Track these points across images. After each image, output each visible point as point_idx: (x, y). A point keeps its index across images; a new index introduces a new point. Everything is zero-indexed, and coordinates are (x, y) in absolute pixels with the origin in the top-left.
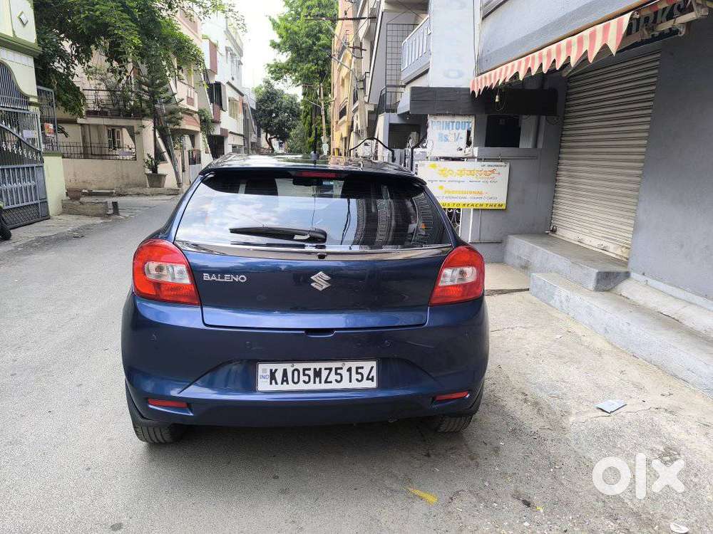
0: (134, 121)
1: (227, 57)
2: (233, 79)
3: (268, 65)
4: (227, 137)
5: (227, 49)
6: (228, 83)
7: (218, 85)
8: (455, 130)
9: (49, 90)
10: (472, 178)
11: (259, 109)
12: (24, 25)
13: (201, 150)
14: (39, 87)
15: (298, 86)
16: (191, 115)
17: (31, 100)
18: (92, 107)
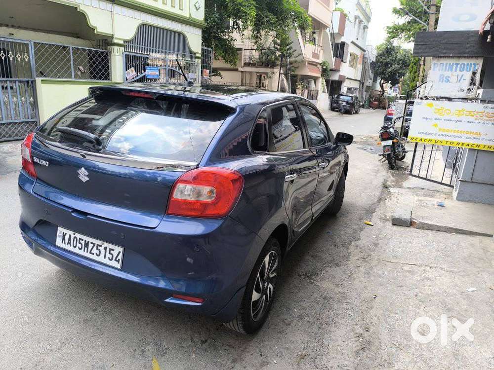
0: (270, 69)
1: (355, 24)
2: (357, 39)
3: (388, 27)
4: (344, 81)
5: (356, 18)
6: (353, 42)
7: (343, 44)
8: (458, 72)
9: (209, 49)
10: (473, 119)
11: (377, 61)
12: (197, 9)
13: (319, 90)
14: (204, 48)
15: (410, 42)
16: (316, 65)
17: (197, 55)
18: (247, 61)
